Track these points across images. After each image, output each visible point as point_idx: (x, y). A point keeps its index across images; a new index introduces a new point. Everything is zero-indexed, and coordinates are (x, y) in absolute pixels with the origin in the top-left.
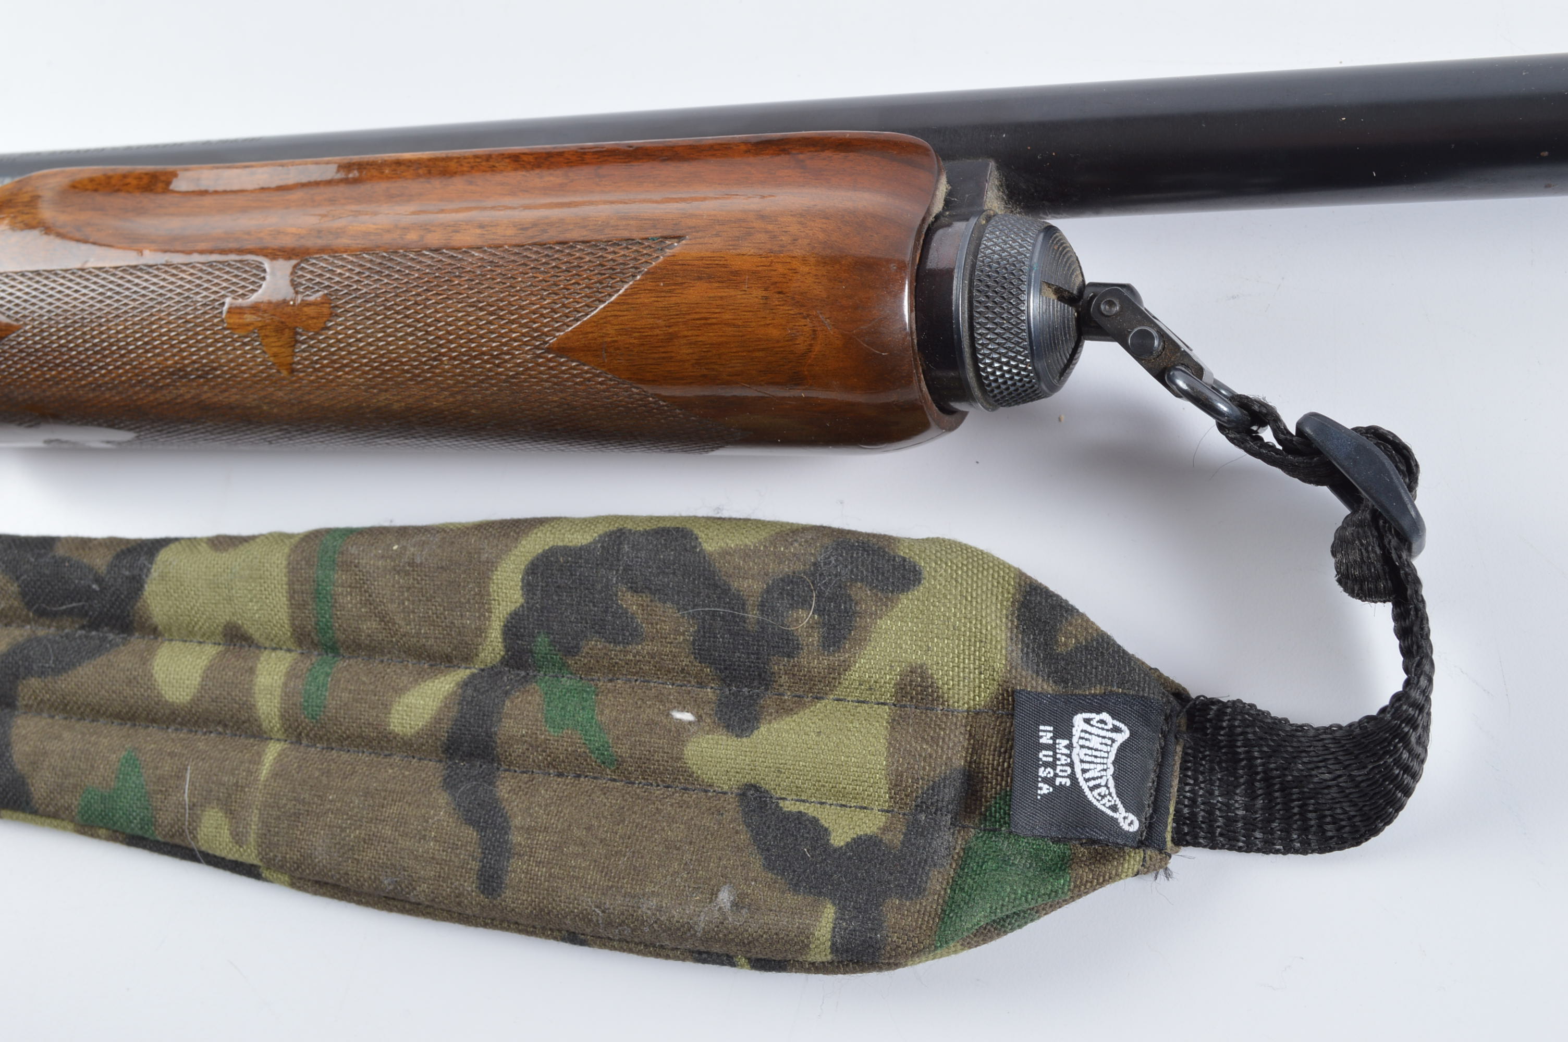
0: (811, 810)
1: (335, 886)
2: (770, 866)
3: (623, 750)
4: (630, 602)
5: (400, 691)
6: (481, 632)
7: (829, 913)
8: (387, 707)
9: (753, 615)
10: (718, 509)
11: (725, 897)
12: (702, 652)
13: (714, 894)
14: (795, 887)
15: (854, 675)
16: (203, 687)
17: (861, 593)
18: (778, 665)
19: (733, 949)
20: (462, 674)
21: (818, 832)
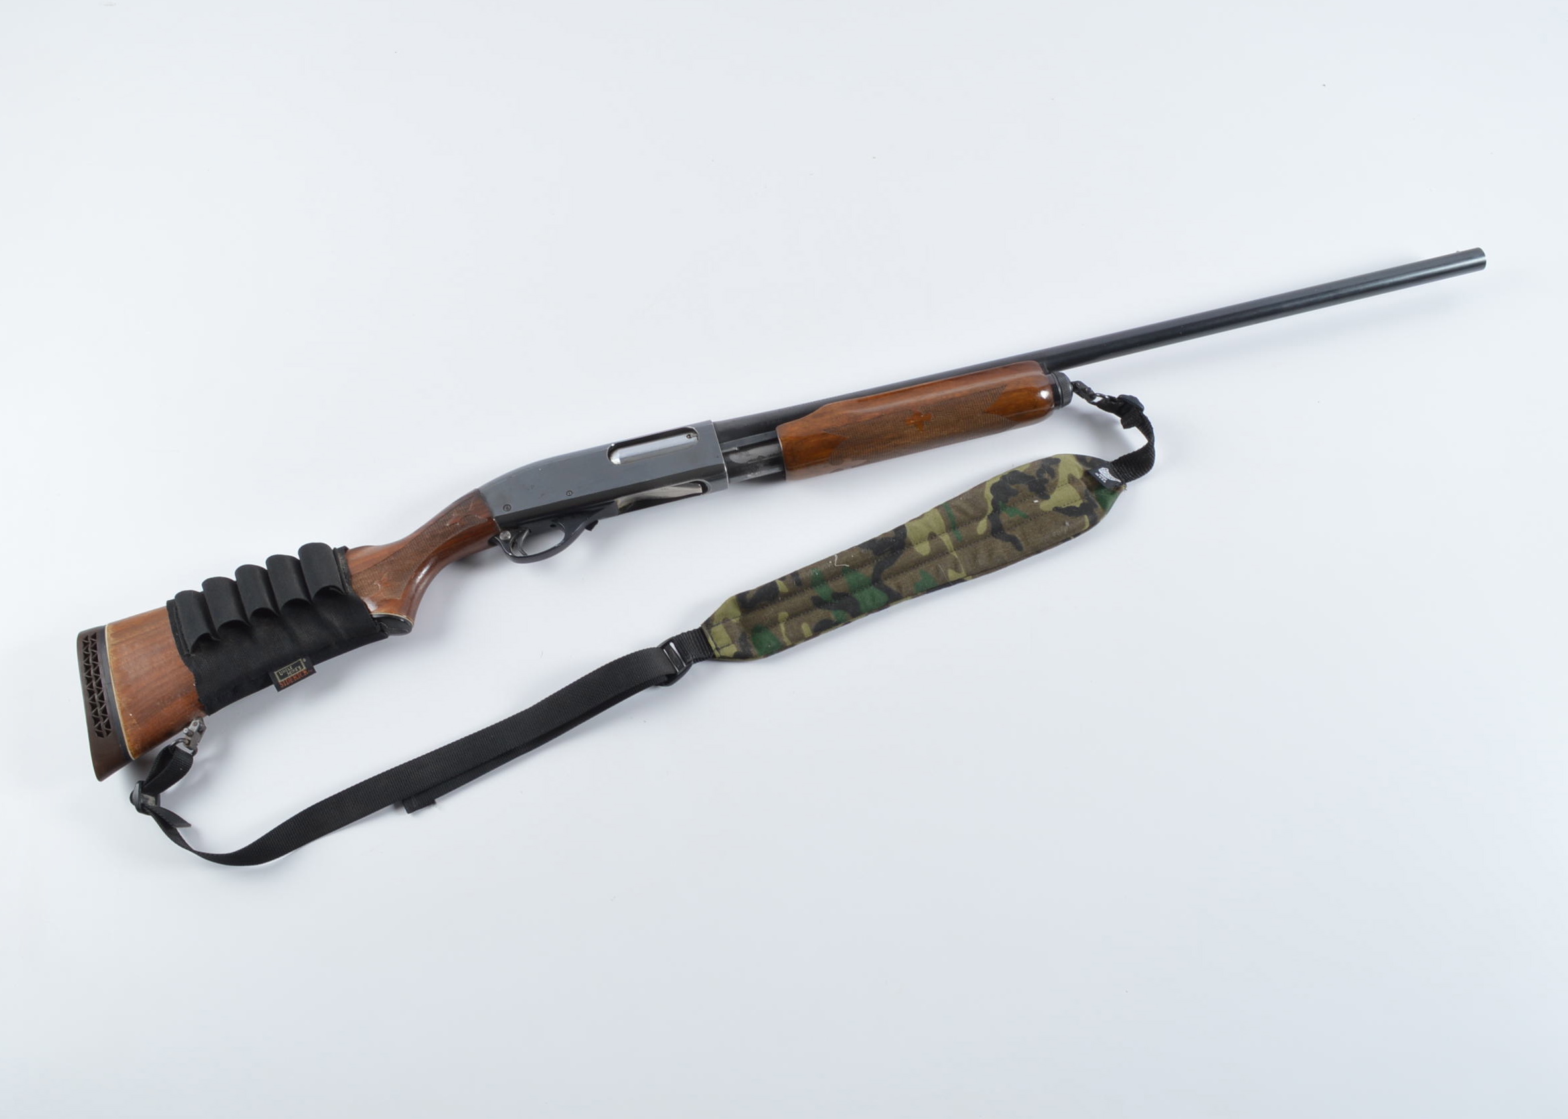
0: (1072, 505)
1: (982, 572)
2: (1070, 516)
3: (1028, 514)
4: (1013, 487)
5: (977, 526)
6: (987, 506)
7: (1086, 517)
8: (976, 530)
9: (1037, 479)
10: (1013, 466)
11: (1067, 524)
12: (1031, 489)
13: (1064, 524)
14: (1077, 516)
15: (1060, 480)
16: (931, 548)
17: (1053, 466)
18: (1046, 485)
19: (1068, 536)
20: (988, 514)
21: (1074, 507)
